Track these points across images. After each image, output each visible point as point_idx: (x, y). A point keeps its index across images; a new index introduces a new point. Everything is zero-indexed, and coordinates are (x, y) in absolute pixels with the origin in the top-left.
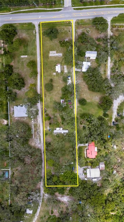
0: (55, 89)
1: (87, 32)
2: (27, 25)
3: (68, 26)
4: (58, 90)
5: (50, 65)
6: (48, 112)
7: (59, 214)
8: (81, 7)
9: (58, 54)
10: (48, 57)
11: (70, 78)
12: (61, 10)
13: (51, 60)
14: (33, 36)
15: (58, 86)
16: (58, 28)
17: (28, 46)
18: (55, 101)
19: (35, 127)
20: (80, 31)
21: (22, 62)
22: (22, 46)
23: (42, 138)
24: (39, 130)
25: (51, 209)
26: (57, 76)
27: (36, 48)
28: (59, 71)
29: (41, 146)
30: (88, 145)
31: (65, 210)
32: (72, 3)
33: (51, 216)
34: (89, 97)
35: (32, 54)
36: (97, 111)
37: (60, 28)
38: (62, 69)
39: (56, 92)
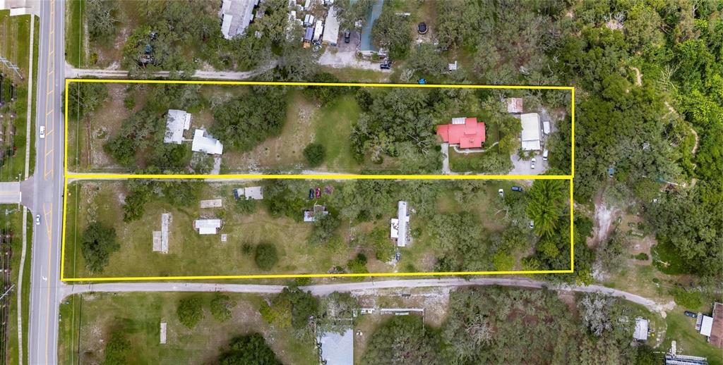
0: (272, 236)
1: (103, 136)
2: (67, 320)
3: (81, 193)
4: (275, 227)
5: (196, 252)
6: (343, 262)
7: (647, 237)
8: (28, 153)
9: (163, 225)
10: (170, 258)
11: (240, 192)
12: (29, 214)
13: (180, 249)
14: (101, 302)
15: (263, 227)
16: (82, 226)
17: (131, 318)
18: (307, 238)
19: (387, 304)
20: (98, 157)
21: (180, 339)
22: (131, 338)
23: (424, 283)
24: (398, 291)
25: (635, 260)
26: (231, 231)
27: (141, 292)
28: (217, 223)
29: (447, 287)
30: (448, 142)
31: (635, 218)
32: (14, 180)
33: (654, 261)
34: (302, 134)
35: (158, 308)
36: (344, 114)
37: (83, 217)
38: (212, 214)
39: (282, 234)
